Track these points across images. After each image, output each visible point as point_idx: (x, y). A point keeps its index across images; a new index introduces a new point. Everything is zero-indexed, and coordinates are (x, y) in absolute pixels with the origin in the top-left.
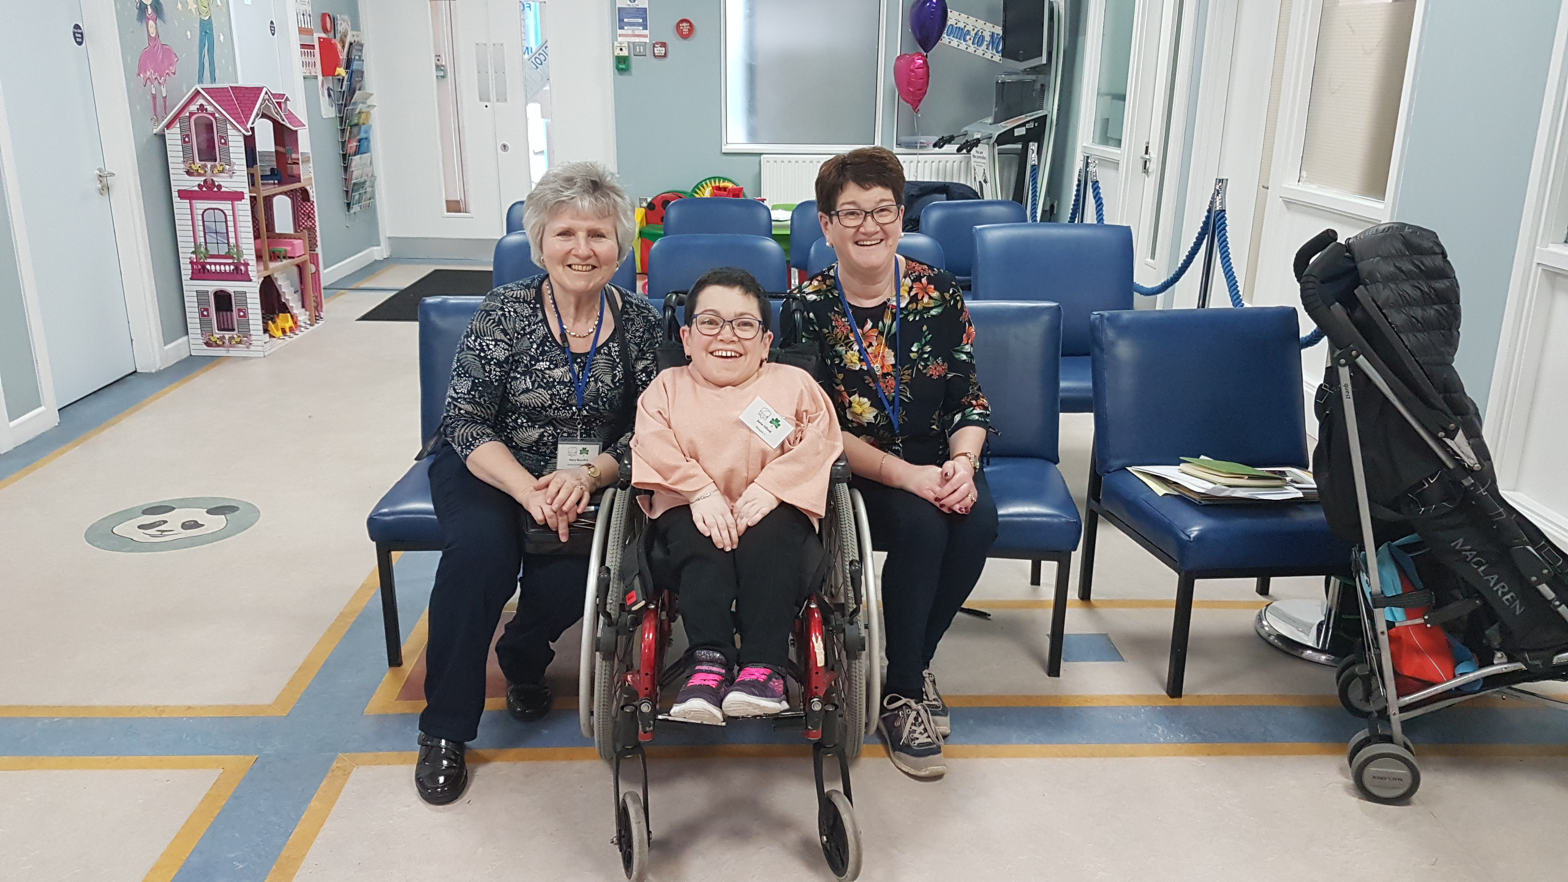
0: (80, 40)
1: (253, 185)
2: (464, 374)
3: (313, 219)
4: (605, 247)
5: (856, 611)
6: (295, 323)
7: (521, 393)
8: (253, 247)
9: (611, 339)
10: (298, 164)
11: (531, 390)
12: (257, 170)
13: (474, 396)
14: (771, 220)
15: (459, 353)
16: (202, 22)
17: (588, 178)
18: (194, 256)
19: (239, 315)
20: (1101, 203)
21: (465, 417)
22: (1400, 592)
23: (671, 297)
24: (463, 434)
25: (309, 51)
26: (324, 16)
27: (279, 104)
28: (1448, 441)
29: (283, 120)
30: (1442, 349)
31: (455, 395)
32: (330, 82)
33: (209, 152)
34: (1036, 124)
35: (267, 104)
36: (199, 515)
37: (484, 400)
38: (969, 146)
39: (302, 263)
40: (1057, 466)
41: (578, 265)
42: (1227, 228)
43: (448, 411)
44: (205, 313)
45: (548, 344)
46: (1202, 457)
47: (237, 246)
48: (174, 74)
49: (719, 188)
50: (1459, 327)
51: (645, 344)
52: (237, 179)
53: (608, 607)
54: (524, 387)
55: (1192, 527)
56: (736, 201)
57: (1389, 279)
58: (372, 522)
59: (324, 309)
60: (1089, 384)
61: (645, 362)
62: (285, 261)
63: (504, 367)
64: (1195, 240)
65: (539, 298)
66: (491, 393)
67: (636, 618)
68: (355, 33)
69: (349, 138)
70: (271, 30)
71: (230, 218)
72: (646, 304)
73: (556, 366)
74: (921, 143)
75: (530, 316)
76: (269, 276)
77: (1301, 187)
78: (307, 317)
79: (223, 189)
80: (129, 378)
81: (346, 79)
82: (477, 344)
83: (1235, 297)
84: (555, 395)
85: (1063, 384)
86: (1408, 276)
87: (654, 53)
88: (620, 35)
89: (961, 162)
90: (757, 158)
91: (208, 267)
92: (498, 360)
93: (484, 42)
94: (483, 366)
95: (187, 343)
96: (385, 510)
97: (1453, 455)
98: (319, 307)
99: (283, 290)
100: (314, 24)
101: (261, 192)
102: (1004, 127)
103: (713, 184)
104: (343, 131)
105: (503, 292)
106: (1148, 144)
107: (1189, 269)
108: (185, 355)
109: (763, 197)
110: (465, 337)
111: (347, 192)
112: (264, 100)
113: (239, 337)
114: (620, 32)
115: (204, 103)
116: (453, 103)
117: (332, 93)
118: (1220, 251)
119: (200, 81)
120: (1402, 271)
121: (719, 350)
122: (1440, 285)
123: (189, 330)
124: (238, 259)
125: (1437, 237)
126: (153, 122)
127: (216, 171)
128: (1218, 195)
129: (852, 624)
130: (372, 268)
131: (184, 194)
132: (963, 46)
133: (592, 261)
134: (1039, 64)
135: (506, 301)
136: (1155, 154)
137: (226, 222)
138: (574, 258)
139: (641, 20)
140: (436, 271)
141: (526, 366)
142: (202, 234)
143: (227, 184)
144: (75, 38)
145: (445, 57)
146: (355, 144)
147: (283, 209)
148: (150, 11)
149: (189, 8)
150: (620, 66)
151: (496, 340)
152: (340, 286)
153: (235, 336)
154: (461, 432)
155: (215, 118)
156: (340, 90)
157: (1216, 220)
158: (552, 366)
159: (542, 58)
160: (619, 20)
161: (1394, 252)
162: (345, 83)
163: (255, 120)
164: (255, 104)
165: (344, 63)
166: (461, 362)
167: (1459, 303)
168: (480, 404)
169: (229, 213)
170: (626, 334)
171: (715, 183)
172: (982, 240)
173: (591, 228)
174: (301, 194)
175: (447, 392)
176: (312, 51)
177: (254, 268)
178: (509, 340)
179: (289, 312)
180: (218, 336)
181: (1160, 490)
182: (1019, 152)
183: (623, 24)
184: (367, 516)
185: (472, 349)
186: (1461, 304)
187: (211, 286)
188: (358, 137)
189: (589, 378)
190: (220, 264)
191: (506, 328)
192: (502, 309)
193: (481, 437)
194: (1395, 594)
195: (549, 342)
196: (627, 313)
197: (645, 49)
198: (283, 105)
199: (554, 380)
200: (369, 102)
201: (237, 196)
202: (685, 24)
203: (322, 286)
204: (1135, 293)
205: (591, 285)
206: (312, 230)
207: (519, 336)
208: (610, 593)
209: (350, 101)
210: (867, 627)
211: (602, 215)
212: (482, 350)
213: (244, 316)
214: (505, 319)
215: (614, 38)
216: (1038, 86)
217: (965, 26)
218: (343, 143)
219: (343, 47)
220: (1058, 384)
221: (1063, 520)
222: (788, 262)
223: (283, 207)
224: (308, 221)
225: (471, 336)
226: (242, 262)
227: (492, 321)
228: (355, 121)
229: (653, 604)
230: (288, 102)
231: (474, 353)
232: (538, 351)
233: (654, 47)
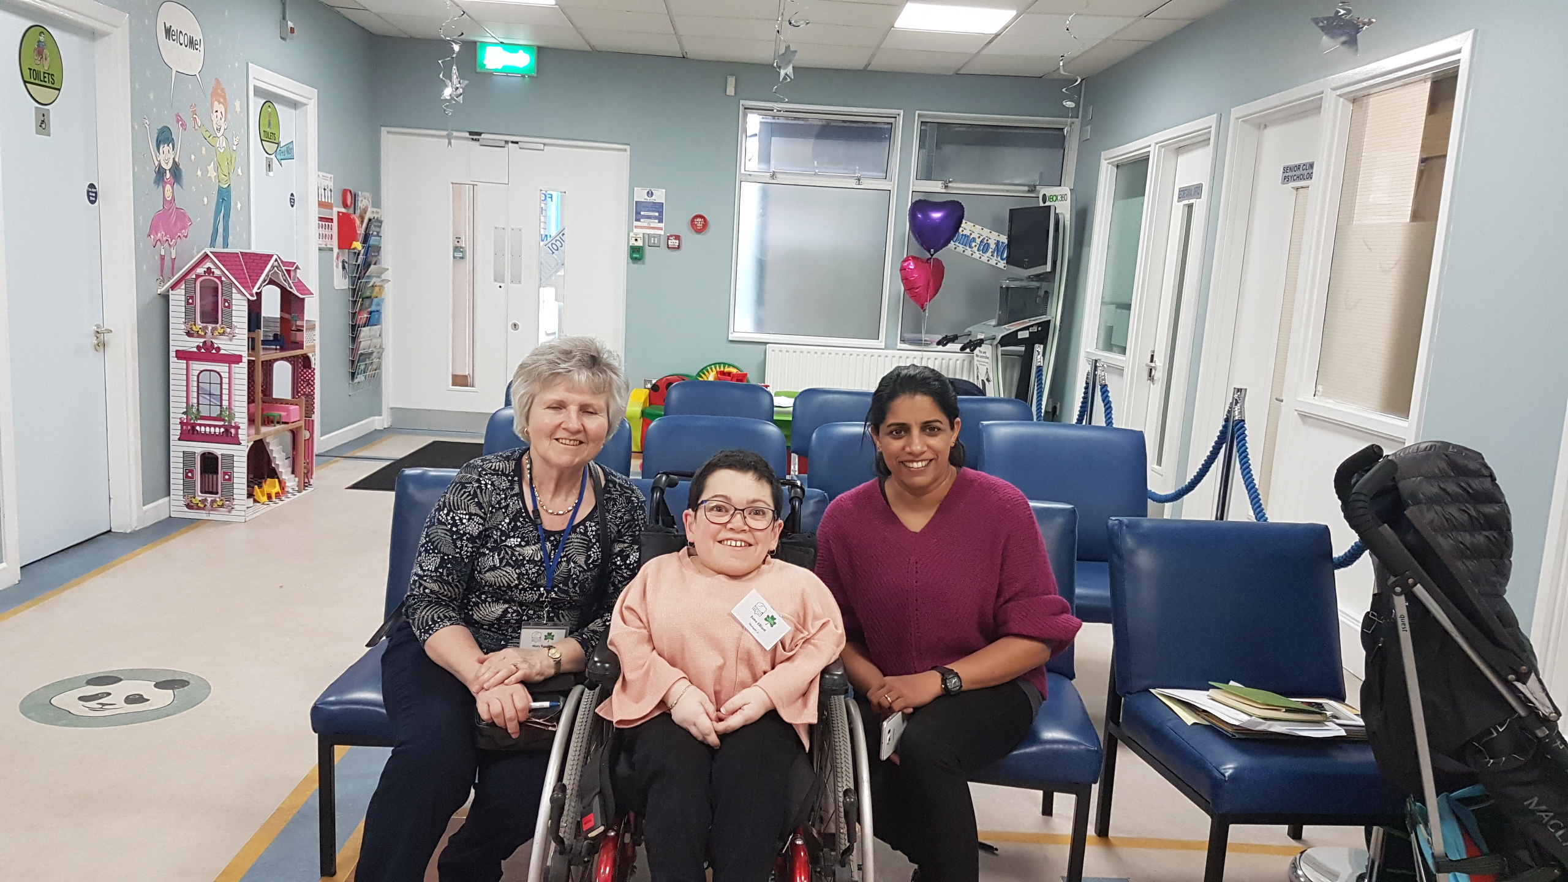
0: (94, 199)
1: (253, 349)
2: (433, 550)
3: (312, 386)
4: (595, 424)
5: (849, 850)
6: (282, 488)
7: (487, 571)
8: (245, 410)
9: (589, 517)
10: (302, 331)
11: (499, 568)
12: (258, 334)
13: (442, 574)
14: (773, 406)
15: (428, 527)
16: (220, 189)
17: (588, 352)
18: (185, 417)
19: (224, 477)
20: (1110, 407)
21: (430, 597)
22: (1465, 857)
23: (661, 477)
24: (423, 617)
25: (327, 223)
26: (345, 192)
27: (288, 271)
28: (1519, 685)
29: (291, 288)
30: (1494, 579)
31: (420, 572)
32: (345, 255)
33: (211, 315)
34: (1040, 329)
35: (275, 271)
36: (146, 688)
37: (453, 578)
38: (972, 345)
39: (297, 428)
40: (1072, 682)
41: (566, 439)
42: (1246, 439)
43: (413, 590)
44: (190, 475)
45: (521, 519)
46: (1232, 683)
47: (230, 407)
48: (186, 237)
49: (723, 373)
50: (1510, 556)
51: (624, 526)
52: (237, 342)
53: (562, 830)
54: (492, 564)
55: (1225, 764)
56: (740, 385)
57: (1432, 500)
58: (315, 711)
59: (314, 476)
60: (1107, 593)
61: (622, 546)
62: (278, 427)
63: (477, 543)
64: (1211, 449)
65: (518, 470)
66: (460, 571)
67: (593, 845)
68: (375, 210)
69: (360, 310)
70: (291, 202)
71: (226, 381)
72: (630, 484)
73: (528, 544)
74: (925, 341)
75: (507, 489)
76: (261, 440)
77: (1317, 401)
78: (295, 483)
79: (222, 352)
80: (103, 536)
81: (362, 252)
82: (449, 518)
83: (1258, 510)
84: (524, 575)
85: (1078, 591)
86: (1454, 499)
87: (668, 245)
88: (636, 227)
89: (964, 360)
90: (762, 347)
91: (198, 428)
92: (471, 535)
93: (503, 227)
94: (454, 541)
95: (167, 504)
96: (332, 699)
97: (1525, 701)
98: (310, 474)
99: (274, 455)
100: (334, 199)
101: (260, 356)
102: (1007, 330)
103: (718, 369)
104: (354, 303)
105: (481, 463)
106: (1154, 351)
107: (1205, 478)
108: (164, 516)
109: (766, 384)
110: (435, 511)
111: (353, 362)
112: (273, 267)
113: (221, 500)
114: (636, 223)
115: (212, 266)
116: (469, 285)
117: (346, 265)
118: (1240, 462)
119: (212, 245)
120: (1448, 493)
121: (727, 540)
122: (1490, 509)
123: (172, 492)
124: (230, 422)
125: (1483, 458)
126: (158, 282)
127: (216, 333)
128: (1236, 405)
129: (843, 866)
130: (371, 438)
131: (181, 355)
132: (968, 252)
133: (580, 437)
134: (1042, 272)
135: (484, 473)
136: (1160, 362)
137: (221, 384)
138: (564, 431)
139: (657, 214)
140: (434, 442)
141: (495, 541)
142: (195, 395)
143: (226, 346)
144: (89, 196)
145: (465, 239)
146: (365, 316)
147: (282, 375)
148: (168, 175)
149: (209, 175)
150: (634, 255)
151: (470, 514)
152: (338, 453)
153: (218, 499)
154: (423, 614)
155: (222, 282)
156: (354, 263)
157: (1235, 430)
158: (523, 543)
159: (558, 244)
160: (636, 213)
161: (1437, 472)
162: (361, 256)
163: (261, 285)
164: (264, 270)
165: (361, 238)
166: (431, 537)
167: (1510, 530)
168: (447, 583)
169: (225, 375)
170: (607, 514)
171: (720, 368)
172: (989, 436)
173: (584, 403)
174: (303, 361)
175: (412, 569)
176: (330, 224)
177: (245, 432)
178: (484, 513)
179: (278, 478)
180: (200, 499)
181: (1189, 719)
182: (1023, 354)
183: (639, 216)
184: (312, 705)
185: (444, 524)
186: (1512, 531)
187: (199, 448)
188: (369, 310)
189: (561, 557)
190: (210, 426)
191: (481, 501)
192: (478, 481)
193: (442, 621)
194: (1459, 858)
195: (523, 517)
196: (609, 492)
197: (659, 241)
198: (292, 274)
199: (524, 558)
200: (383, 277)
201: (236, 359)
202: (699, 220)
203: (316, 451)
204: (1149, 500)
205: (577, 460)
206: (310, 397)
207: (494, 510)
208: (565, 812)
209: (365, 274)
210: (860, 868)
211: (597, 391)
212: (454, 524)
213: (229, 479)
214: (481, 492)
215: (630, 230)
216: (1041, 293)
217: (971, 234)
218: (354, 314)
219: (362, 222)
220: (1074, 591)
221: (1083, 747)
222: (788, 448)
223: (282, 374)
224: (307, 388)
225: (443, 510)
226: (233, 424)
227: (467, 494)
228: (368, 294)
229: (614, 830)
230: (298, 270)
231: (445, 527)
232: (510, 527)
233: (668, 239)
